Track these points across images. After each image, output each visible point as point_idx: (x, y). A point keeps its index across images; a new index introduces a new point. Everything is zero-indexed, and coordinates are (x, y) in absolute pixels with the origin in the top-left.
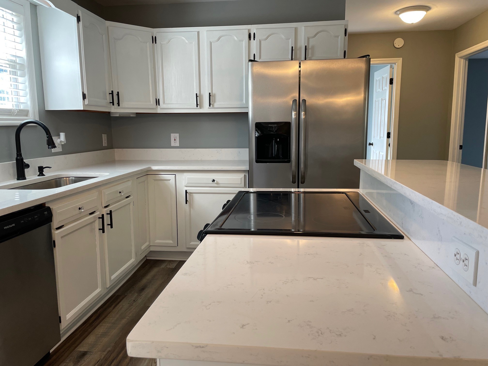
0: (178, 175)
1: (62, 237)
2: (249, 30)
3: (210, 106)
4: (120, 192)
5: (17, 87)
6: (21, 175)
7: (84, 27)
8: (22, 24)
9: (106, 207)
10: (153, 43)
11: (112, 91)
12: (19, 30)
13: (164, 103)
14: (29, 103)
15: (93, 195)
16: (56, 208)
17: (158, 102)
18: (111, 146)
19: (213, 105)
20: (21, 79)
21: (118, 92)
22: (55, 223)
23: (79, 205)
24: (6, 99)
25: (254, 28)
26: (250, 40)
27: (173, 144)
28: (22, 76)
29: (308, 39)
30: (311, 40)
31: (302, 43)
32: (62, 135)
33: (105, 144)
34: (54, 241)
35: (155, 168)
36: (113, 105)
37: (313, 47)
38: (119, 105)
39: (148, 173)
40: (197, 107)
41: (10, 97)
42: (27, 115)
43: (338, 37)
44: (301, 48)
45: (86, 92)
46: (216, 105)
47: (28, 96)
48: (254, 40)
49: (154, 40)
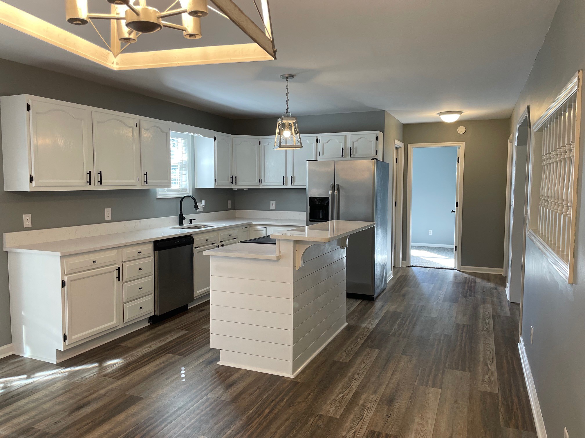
0: (267, 227)
1: (197, 252)
2: (317, 137)
3: (291, 184)
4: (230, 235)
5: (182, 177)
6: (181, 223)
7: (218, 142)
8: (187, 143)
9: (221, 242)
10: (259, 145)
11: (232, 176)
12: (185, 146)
13: (264, 181)
14: (187, 185)
15: (214, 234)
16: (196, 238)
17: (260, 181)
18: (233, 208)
19: (293, 184)
20: (184, 172)
21: (236, 176)
22: (195, 245)
23: (206, 238)
24: (177, 183)
25: (319, 136)
26: (317, 143)
27: (271, 208)
28: (185, 170)
29: (353, 143)
30: (355, 143)
31: (349, 145)
32: (203, 202)
33: (229, 206)
34: (194, 253)
35: (254, 223)
36: (233, 184)
37: (356, 148)
38: (236, 184)
39: (250, 226)
40: (284, 184)
41: (178, 182)
42: (186, 192)
43: (372, 141)
44: (349, 148)
45: (216, 179)
46: (295, 184)
47: (187, 181)
48: (320, 143)
49: (260, 143)
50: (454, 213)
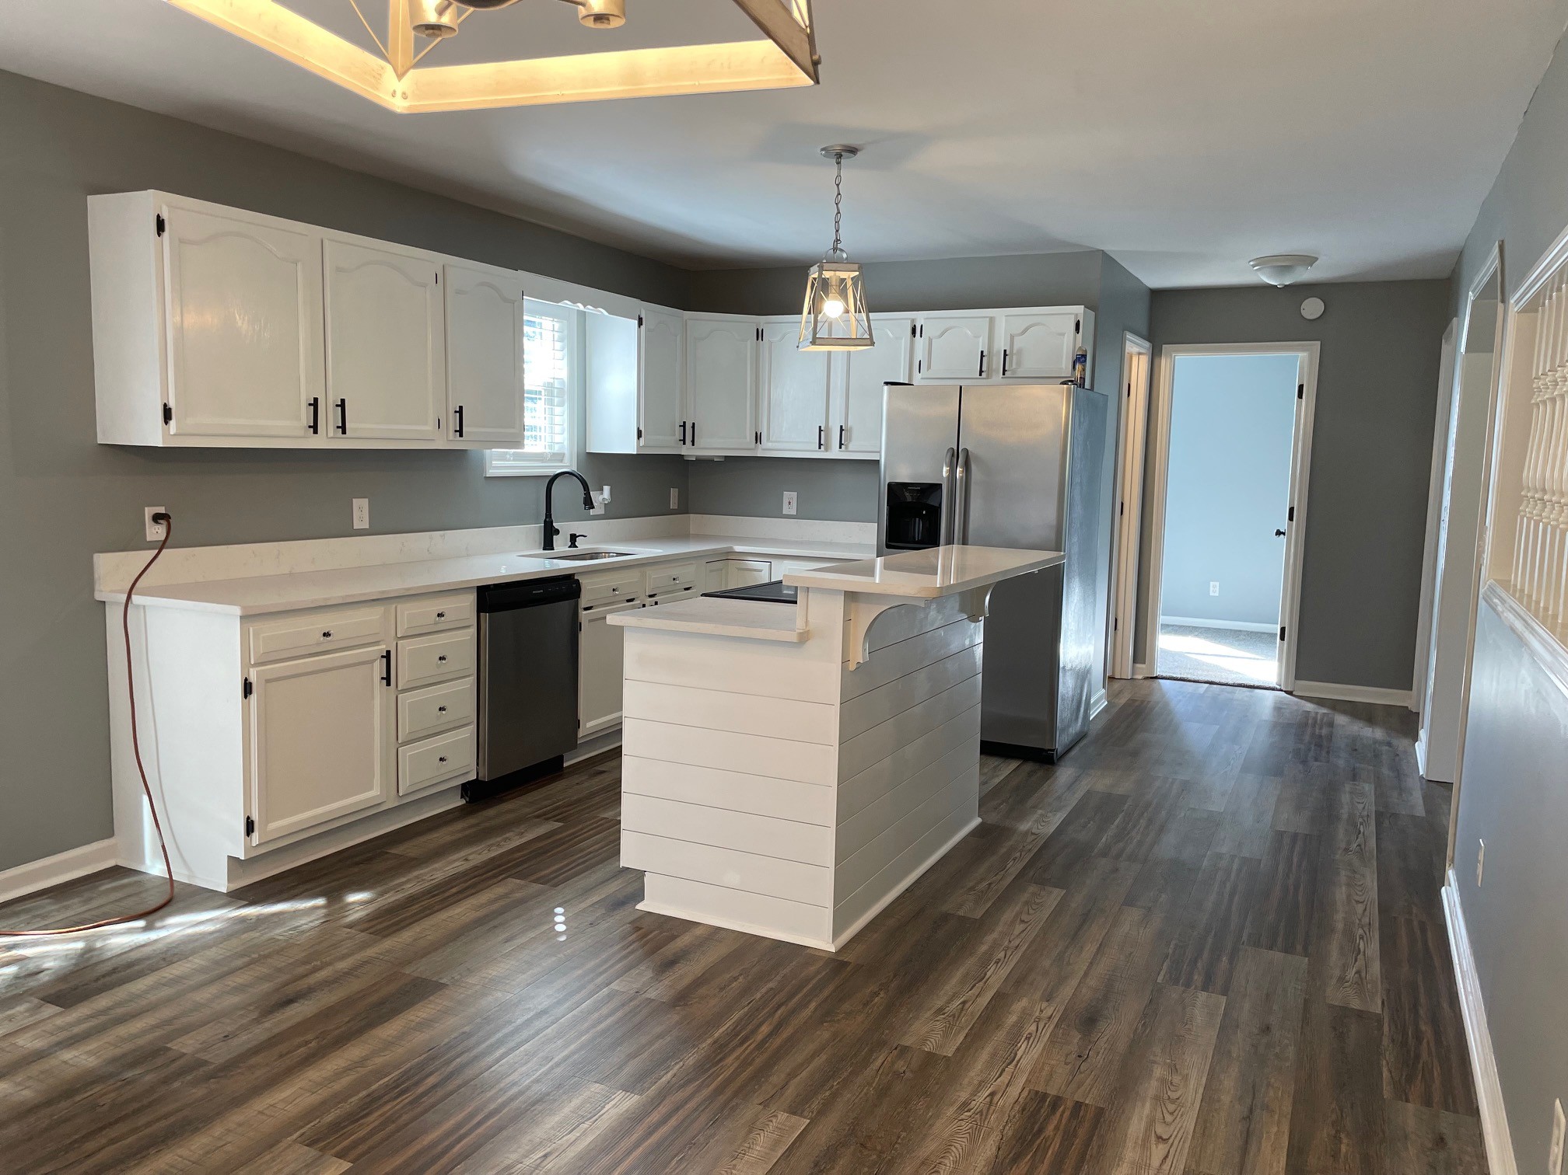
0: (774, 562)
1: (590, 621)
2: (913, 320)
3: (840, 448)
4: (674, 579)
5: (552, 423)
6: (548, 544)
7: (648, 330)
8: (566, 332)
9: (651, 596)
10: (758, 339)
11: (684, 423)
12: (561, 340)
13: (768, 440)
14: (566, 443)
15: (633, 576)
16: (584, 582)
17: (758, 438)
18: (684, 509)
19: (846, 448)
20: (558, 410)
21: (694, 424)
22: (584, 601)
23: (614, 584)
24: (538, 437)
25: (921, 317)
26: (915, 336)
27: (785, 511)
28: (561, 404)
29: (1012, 337)
30: (1016, 339)
31: (1001, 345)
32: (607, 489)
33: (673, 504)
34: (580, 623)
35: (738, 548)
36: (684, 444)
37: (1020, 351)
38: (693, 445)
39: (728, 556)
40: (820, 448)
41: (542, 434)
42: (561, 461)
43: (1063, 334)
44: (999, 352)
45: (641, 428)
46: (851, 448)
47: (566, 435)
48: (921, 336)
49: (759, 335)
50: (1282, 536)
